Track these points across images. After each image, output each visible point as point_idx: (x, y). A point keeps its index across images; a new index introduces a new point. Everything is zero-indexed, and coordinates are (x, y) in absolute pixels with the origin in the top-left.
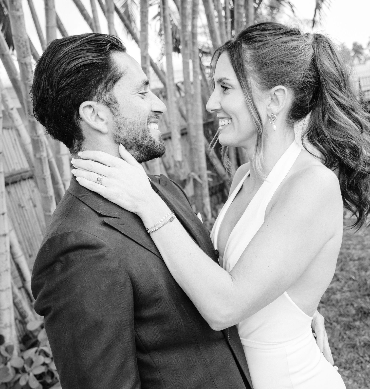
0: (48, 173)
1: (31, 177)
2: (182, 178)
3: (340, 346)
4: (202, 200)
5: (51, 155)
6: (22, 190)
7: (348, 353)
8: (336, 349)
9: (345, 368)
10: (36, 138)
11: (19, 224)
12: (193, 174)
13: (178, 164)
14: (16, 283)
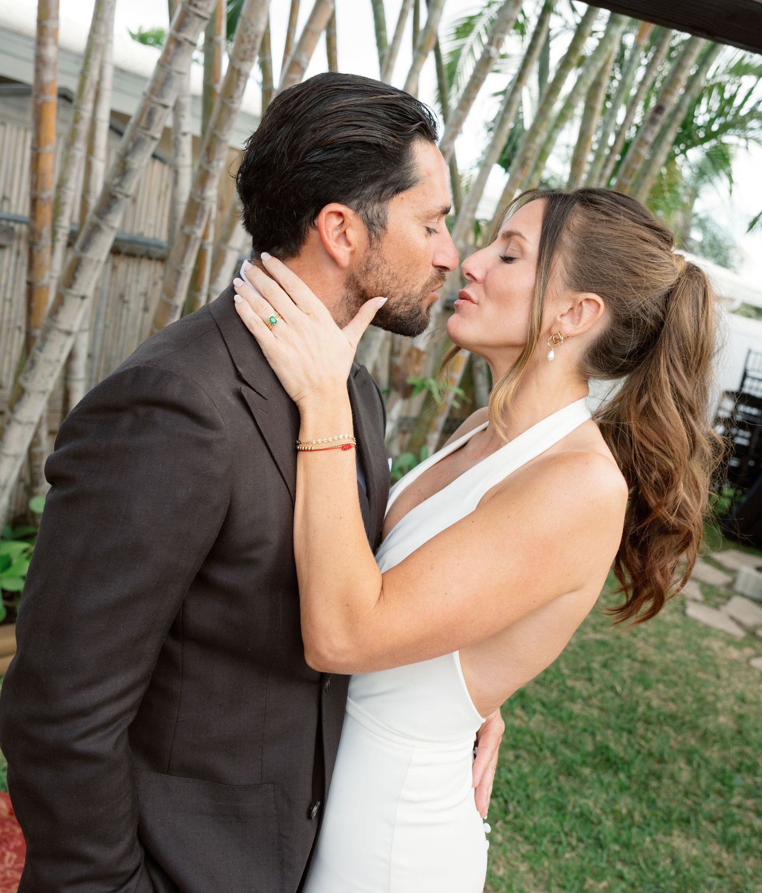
0: (189, 266)
1: (162, 260)
2: (411, 380)
3: (538, 795)
4: (427, 432)
5: (211, 239)
6: (138, 274)
7: (546, 815)
8: (528, 797)
9: (526, 838)
10: (198, 200)
11: (106, 327)
12: (431, 382)
13: (414, 354)
14: (49, 420)
